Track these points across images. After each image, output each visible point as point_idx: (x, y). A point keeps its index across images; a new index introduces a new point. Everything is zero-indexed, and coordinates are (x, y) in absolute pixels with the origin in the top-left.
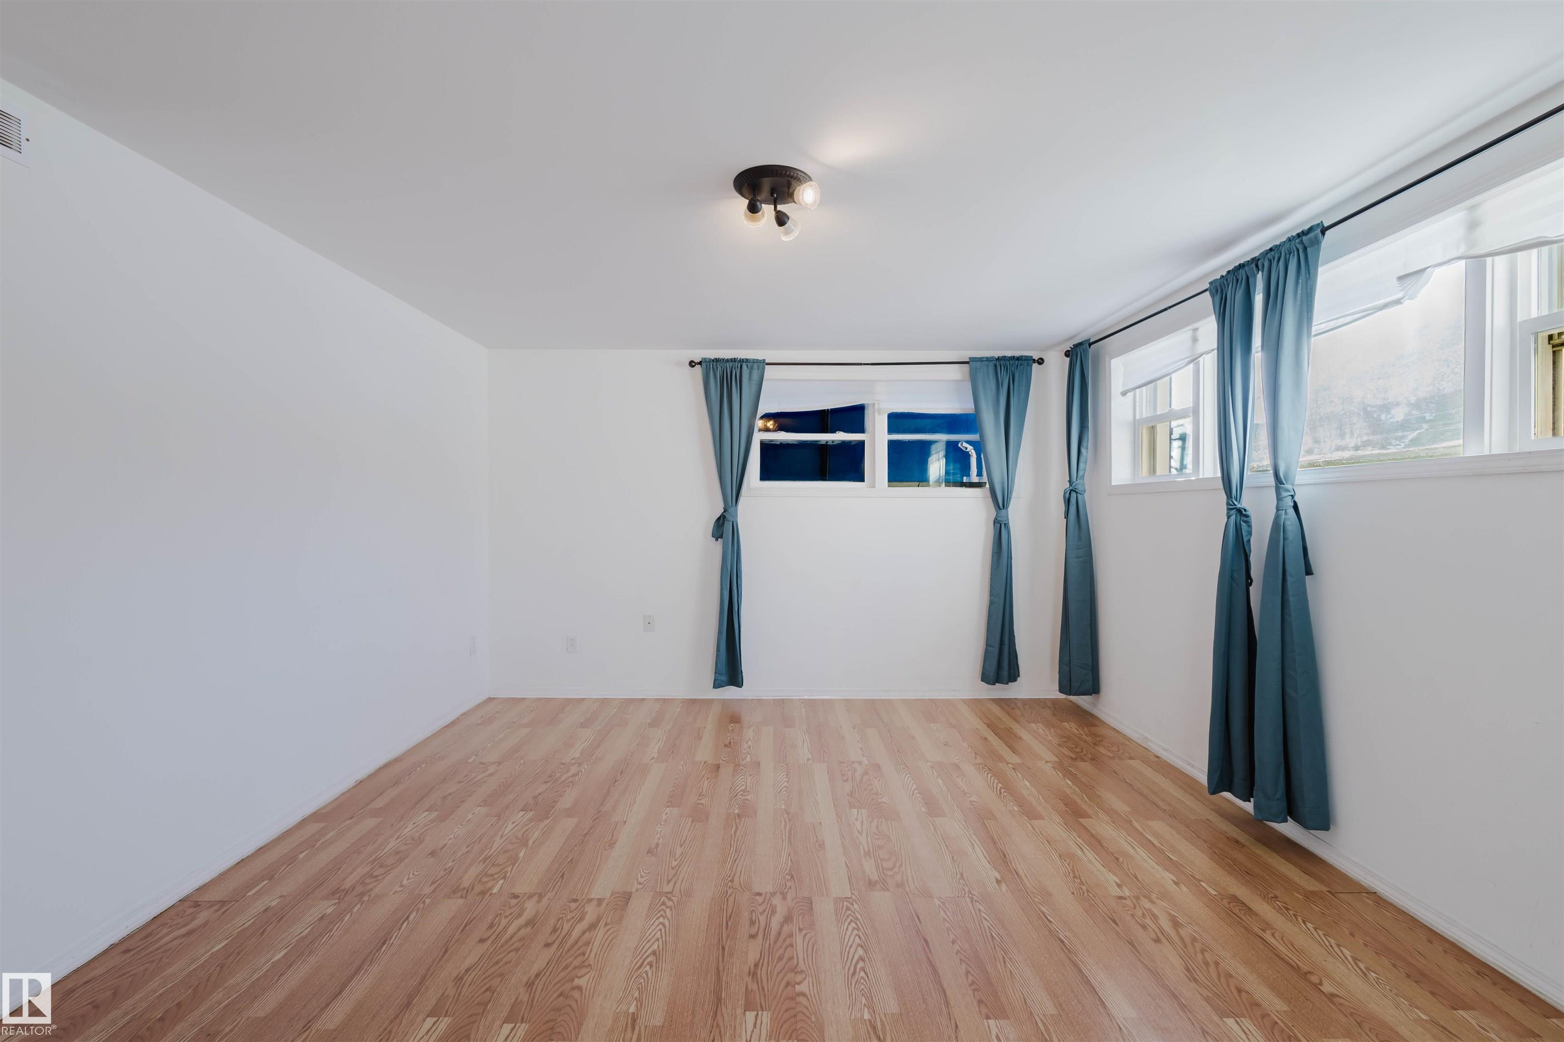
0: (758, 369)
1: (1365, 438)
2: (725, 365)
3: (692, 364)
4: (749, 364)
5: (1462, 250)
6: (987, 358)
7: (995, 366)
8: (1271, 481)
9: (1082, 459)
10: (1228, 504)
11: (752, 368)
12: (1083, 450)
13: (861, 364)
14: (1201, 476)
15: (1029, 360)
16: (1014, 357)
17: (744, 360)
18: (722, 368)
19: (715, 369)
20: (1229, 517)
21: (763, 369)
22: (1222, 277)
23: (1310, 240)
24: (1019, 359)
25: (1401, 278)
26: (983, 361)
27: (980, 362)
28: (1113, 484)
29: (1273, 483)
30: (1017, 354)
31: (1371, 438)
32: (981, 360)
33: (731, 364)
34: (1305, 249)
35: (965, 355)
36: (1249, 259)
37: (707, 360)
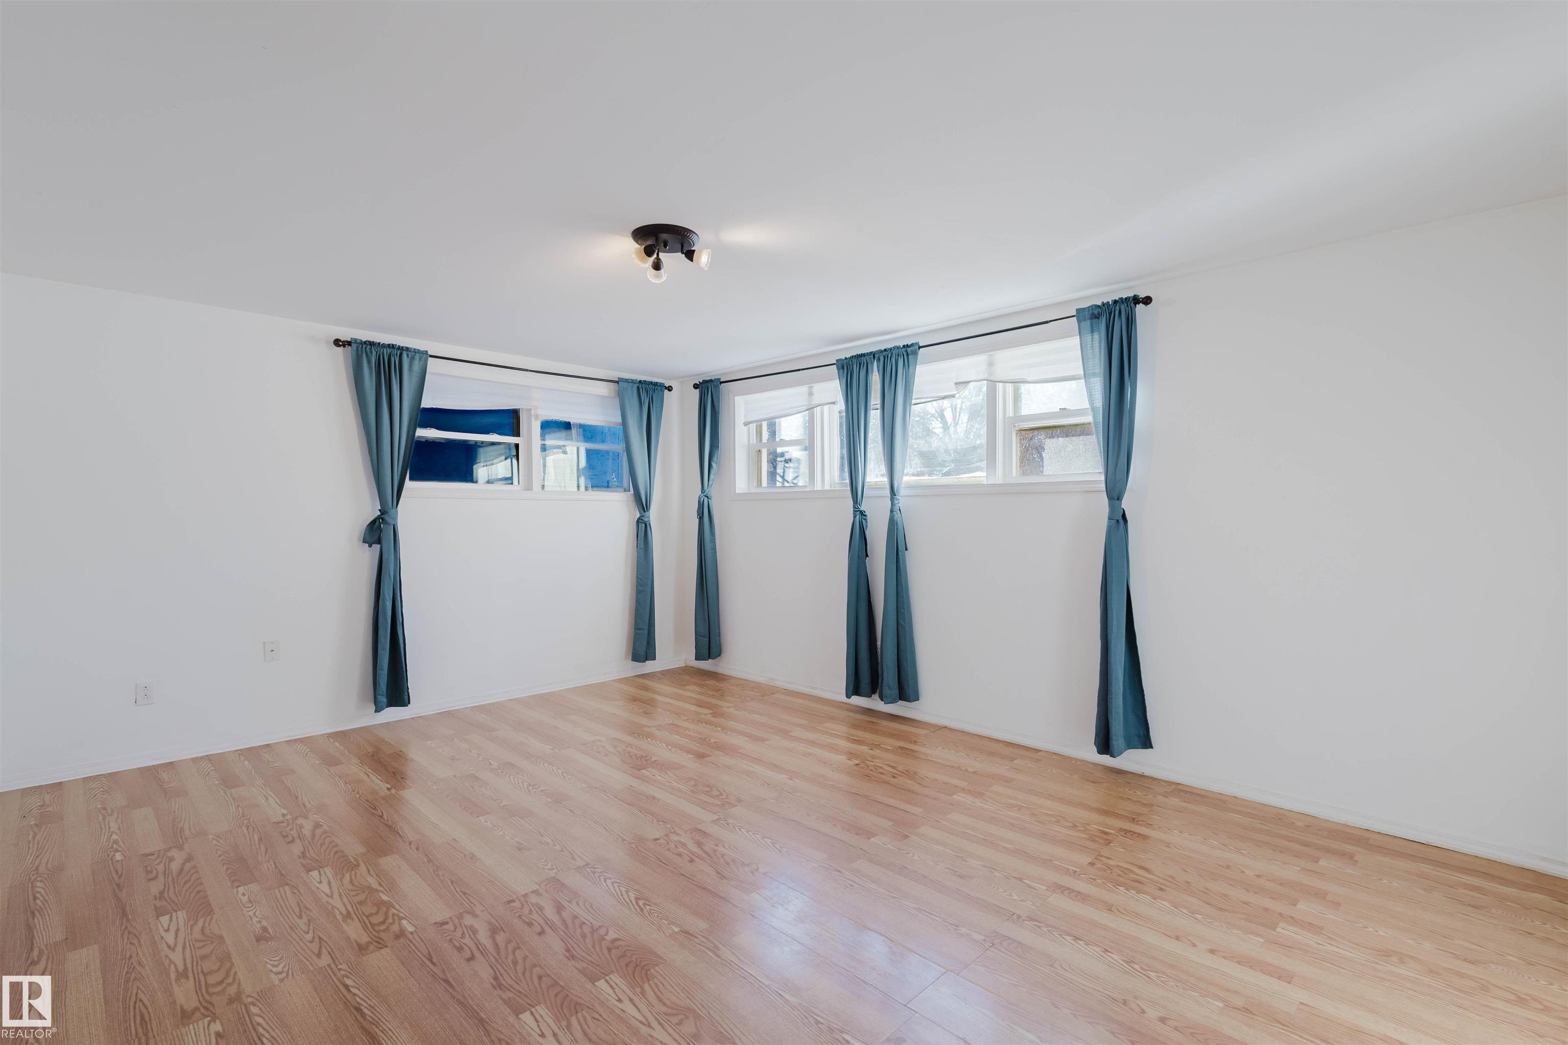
0: (420, 360)
1: (919, 469)
2: (382, 350)
3: (337, 343)
4: (410, 353)
5: (985, 376)
6: (632, 380)
7: (638, 388)
8: (888, 492)
9: (713, 472)
10: (854, 507)
11: (413, 358)
12: (714, 464)
13: (526, 370)
14: (816, 489)
15: (662, 386)
16: (652, 382)
17: (404, 349)
18: (377, 353)
19: (369, 353)
20: (855, 517)
21: (426, 361)
22: (846, 358)
23: (912, 351)
24: (656, 384)
25: (957, 384)
26: (629, 382)
27: (627, 383)
28: (737, 492)
29: (889, 495)
30: (655, 380)
31: (923, 469)
32: (627, 381)
33: (389, 351)
34: (908, 355)
35: (615, 375)
36: (868, 352)
37: (358, 342)
